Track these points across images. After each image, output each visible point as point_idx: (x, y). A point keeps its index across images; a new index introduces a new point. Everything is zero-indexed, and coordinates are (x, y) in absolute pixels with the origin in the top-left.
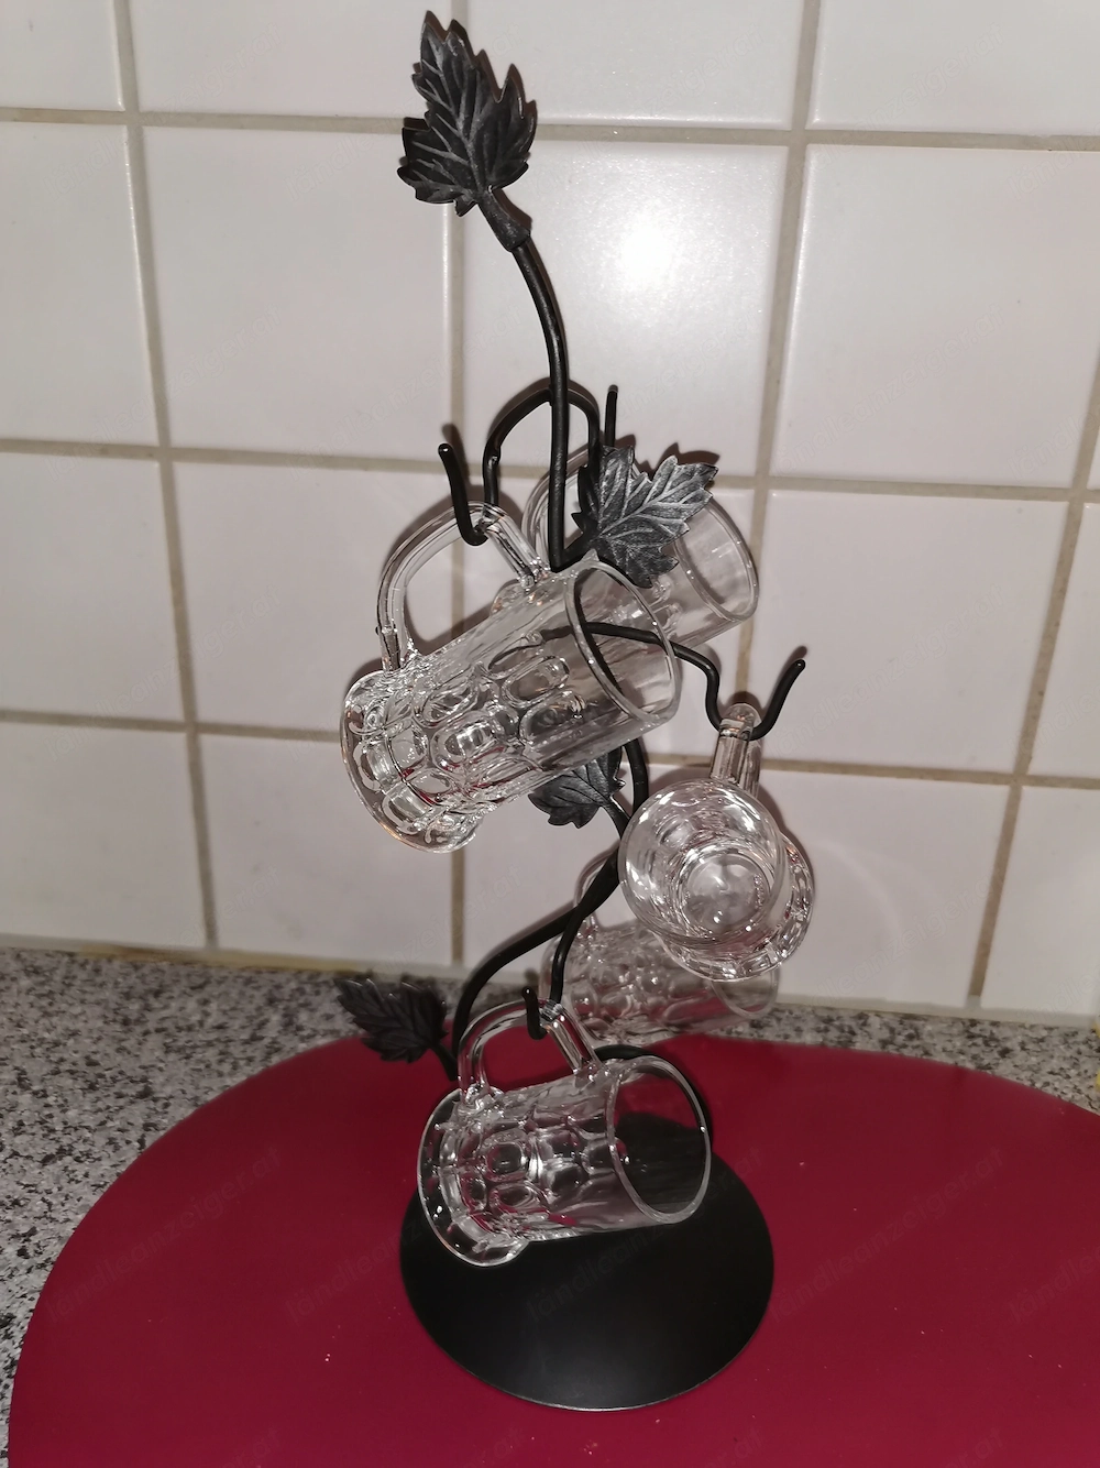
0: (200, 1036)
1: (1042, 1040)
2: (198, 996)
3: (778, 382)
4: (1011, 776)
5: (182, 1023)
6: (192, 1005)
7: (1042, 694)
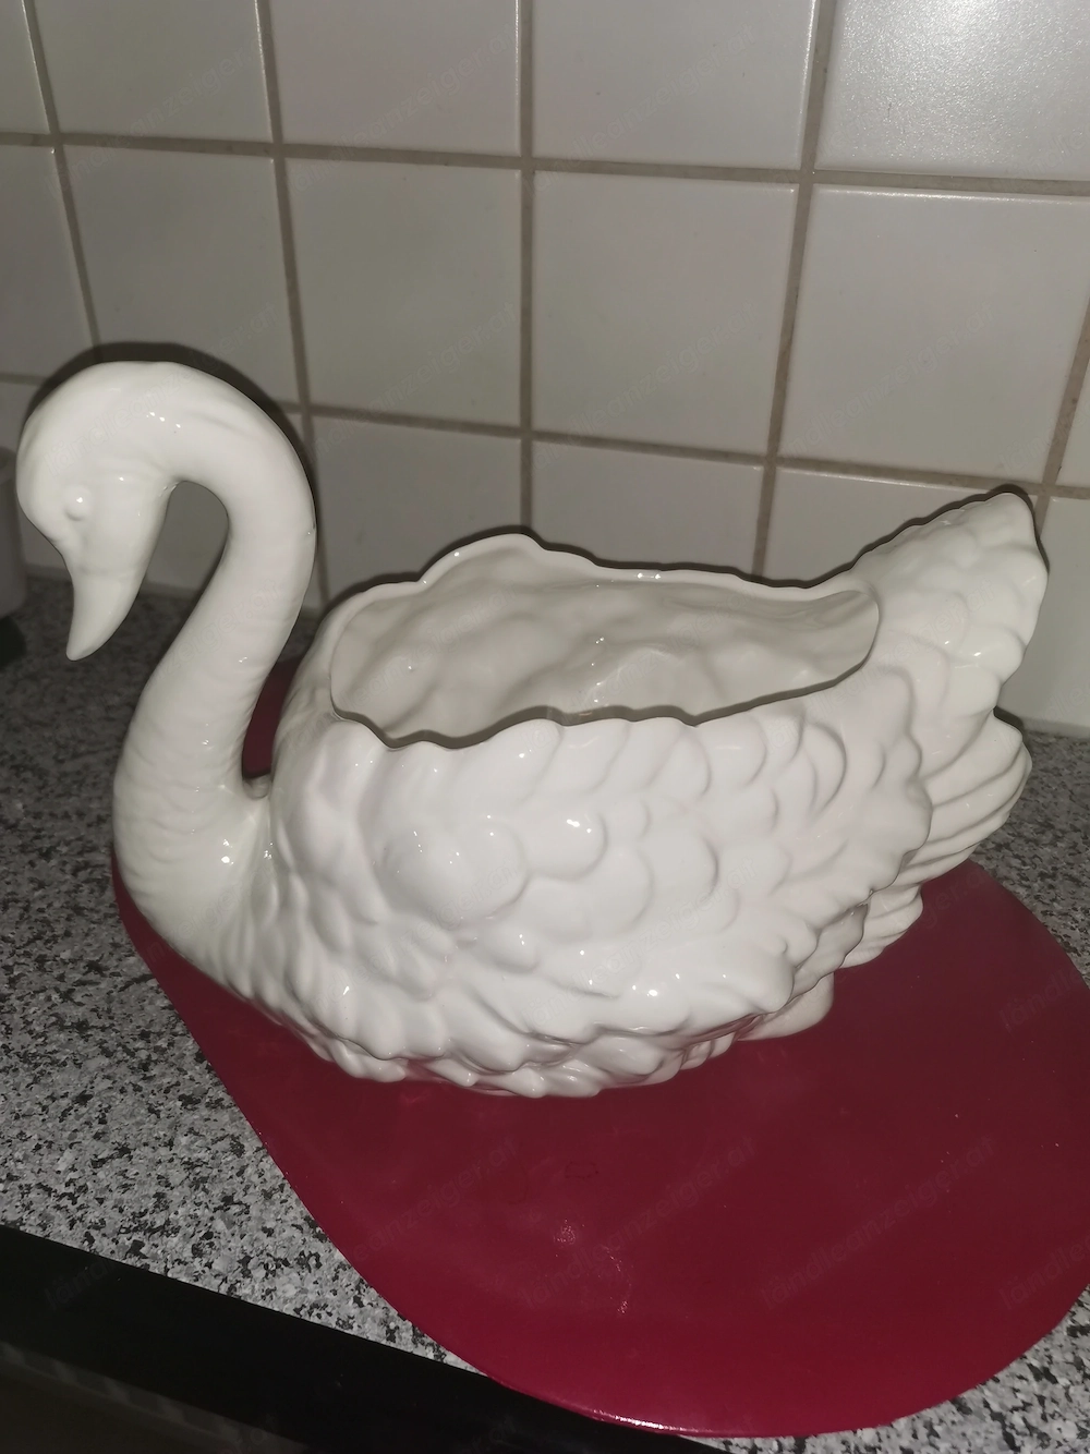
1: (1047, 745)
3: (826, 71)
4: (1040, 485)
7: (1075, 401)
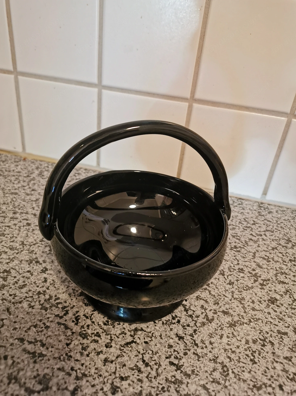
0: (12, 174)
2: (16, 164)
5: (7, 170)
6: (13, 165)
